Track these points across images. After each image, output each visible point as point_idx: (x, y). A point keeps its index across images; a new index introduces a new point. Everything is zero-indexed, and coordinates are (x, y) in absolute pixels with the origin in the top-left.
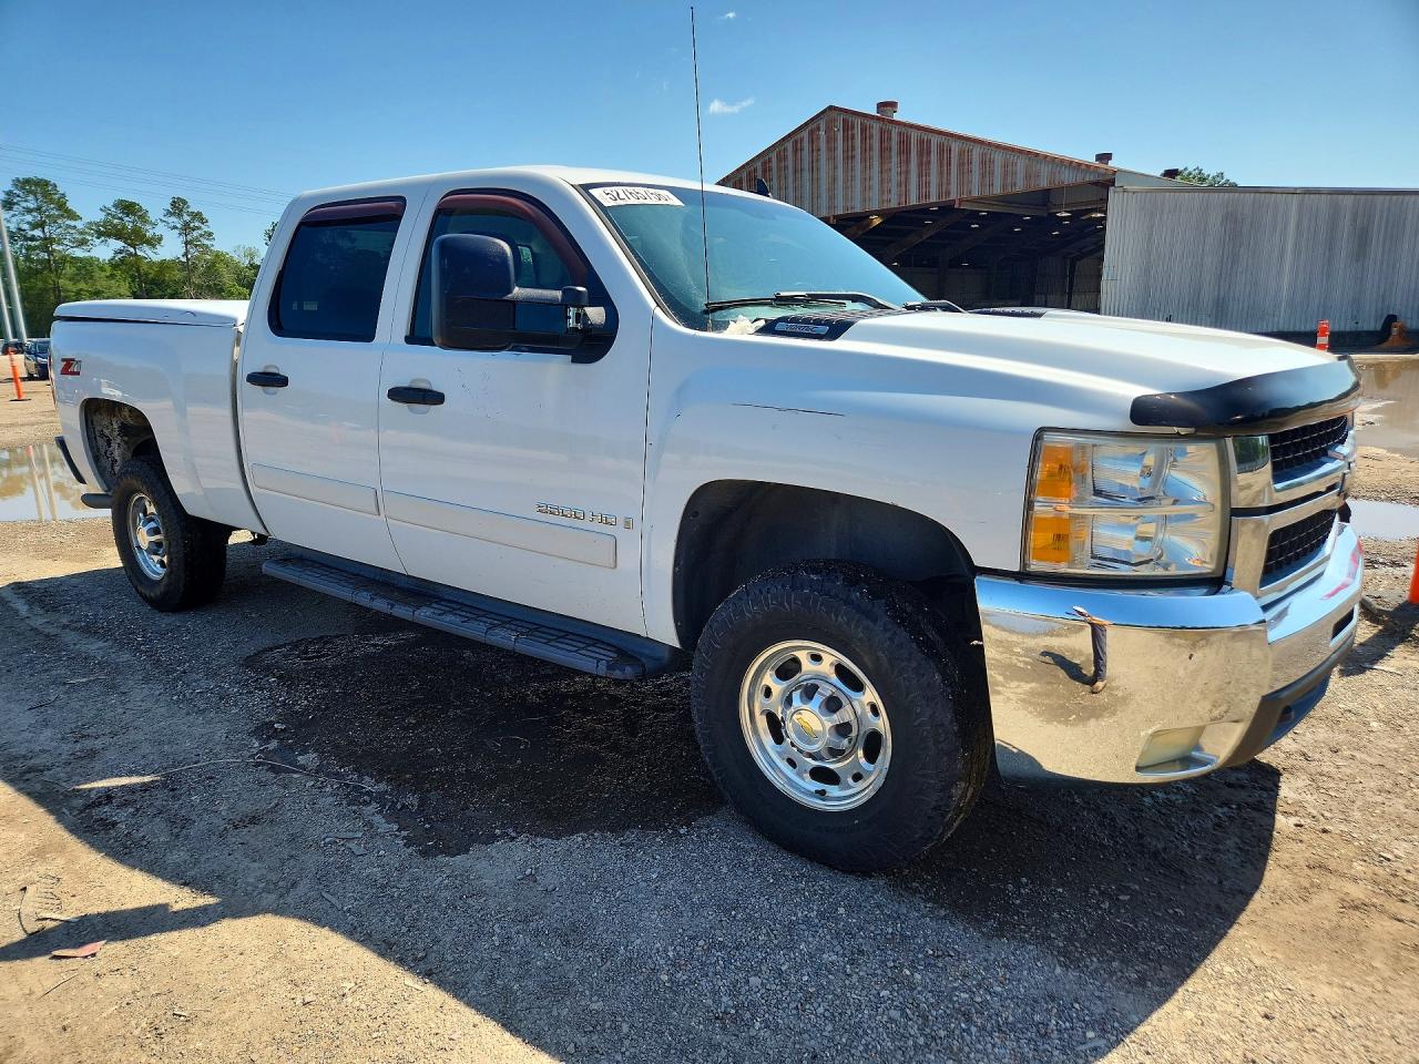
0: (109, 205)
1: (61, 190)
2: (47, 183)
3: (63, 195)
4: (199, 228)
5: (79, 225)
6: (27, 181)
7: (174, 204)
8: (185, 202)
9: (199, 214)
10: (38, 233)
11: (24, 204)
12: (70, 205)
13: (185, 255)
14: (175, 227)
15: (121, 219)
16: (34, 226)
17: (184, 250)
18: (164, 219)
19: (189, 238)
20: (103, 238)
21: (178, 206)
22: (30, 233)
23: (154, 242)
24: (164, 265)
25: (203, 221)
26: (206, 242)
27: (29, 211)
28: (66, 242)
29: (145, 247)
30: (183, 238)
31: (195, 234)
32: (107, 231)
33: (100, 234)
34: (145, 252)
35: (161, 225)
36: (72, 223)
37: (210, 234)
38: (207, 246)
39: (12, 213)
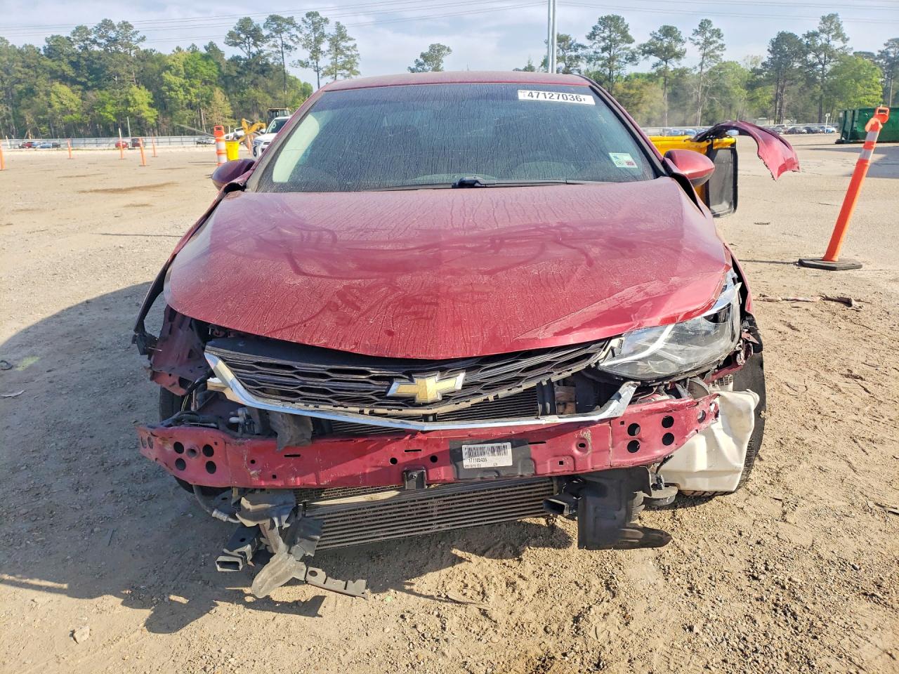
0: (656, 31)
1: (626, 22)
2: (618, 18)
3: (627, 25)
4: (714, 42)
5: (633, 46)
6: (608, 18)
7: (701, 26)
8: (709, 22)
9: (718, 31)
10: (606, 54)
11: (602, 35)
12: (630, 33)
13: (701, 65)
14: (698, 43)
15: (661, 40)
16: (604, 50)
17: (700, 61)
18: (691, 37)
19: (707, 50)
20: (646, 55)
21: (704, 25)
22: (602, 55)
23: (678, 56)
24: (682, 72)
25: (719, 36)
26: (718, 53)
27: (604, 39)
28: (622, 60)
29: (673, 60)
30: (702, 52)
31: (712, 47)
32: (648, 50)
33: (644, 52)
34: (673, 65)
35: (689, 42)
36: (627, 45)
37: (722, 46)
38: (718, 56)
39: (595, 41)
